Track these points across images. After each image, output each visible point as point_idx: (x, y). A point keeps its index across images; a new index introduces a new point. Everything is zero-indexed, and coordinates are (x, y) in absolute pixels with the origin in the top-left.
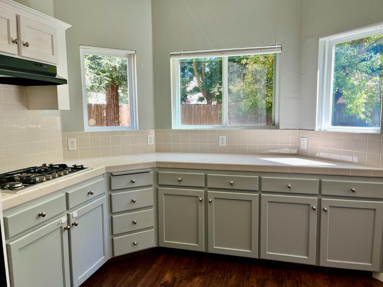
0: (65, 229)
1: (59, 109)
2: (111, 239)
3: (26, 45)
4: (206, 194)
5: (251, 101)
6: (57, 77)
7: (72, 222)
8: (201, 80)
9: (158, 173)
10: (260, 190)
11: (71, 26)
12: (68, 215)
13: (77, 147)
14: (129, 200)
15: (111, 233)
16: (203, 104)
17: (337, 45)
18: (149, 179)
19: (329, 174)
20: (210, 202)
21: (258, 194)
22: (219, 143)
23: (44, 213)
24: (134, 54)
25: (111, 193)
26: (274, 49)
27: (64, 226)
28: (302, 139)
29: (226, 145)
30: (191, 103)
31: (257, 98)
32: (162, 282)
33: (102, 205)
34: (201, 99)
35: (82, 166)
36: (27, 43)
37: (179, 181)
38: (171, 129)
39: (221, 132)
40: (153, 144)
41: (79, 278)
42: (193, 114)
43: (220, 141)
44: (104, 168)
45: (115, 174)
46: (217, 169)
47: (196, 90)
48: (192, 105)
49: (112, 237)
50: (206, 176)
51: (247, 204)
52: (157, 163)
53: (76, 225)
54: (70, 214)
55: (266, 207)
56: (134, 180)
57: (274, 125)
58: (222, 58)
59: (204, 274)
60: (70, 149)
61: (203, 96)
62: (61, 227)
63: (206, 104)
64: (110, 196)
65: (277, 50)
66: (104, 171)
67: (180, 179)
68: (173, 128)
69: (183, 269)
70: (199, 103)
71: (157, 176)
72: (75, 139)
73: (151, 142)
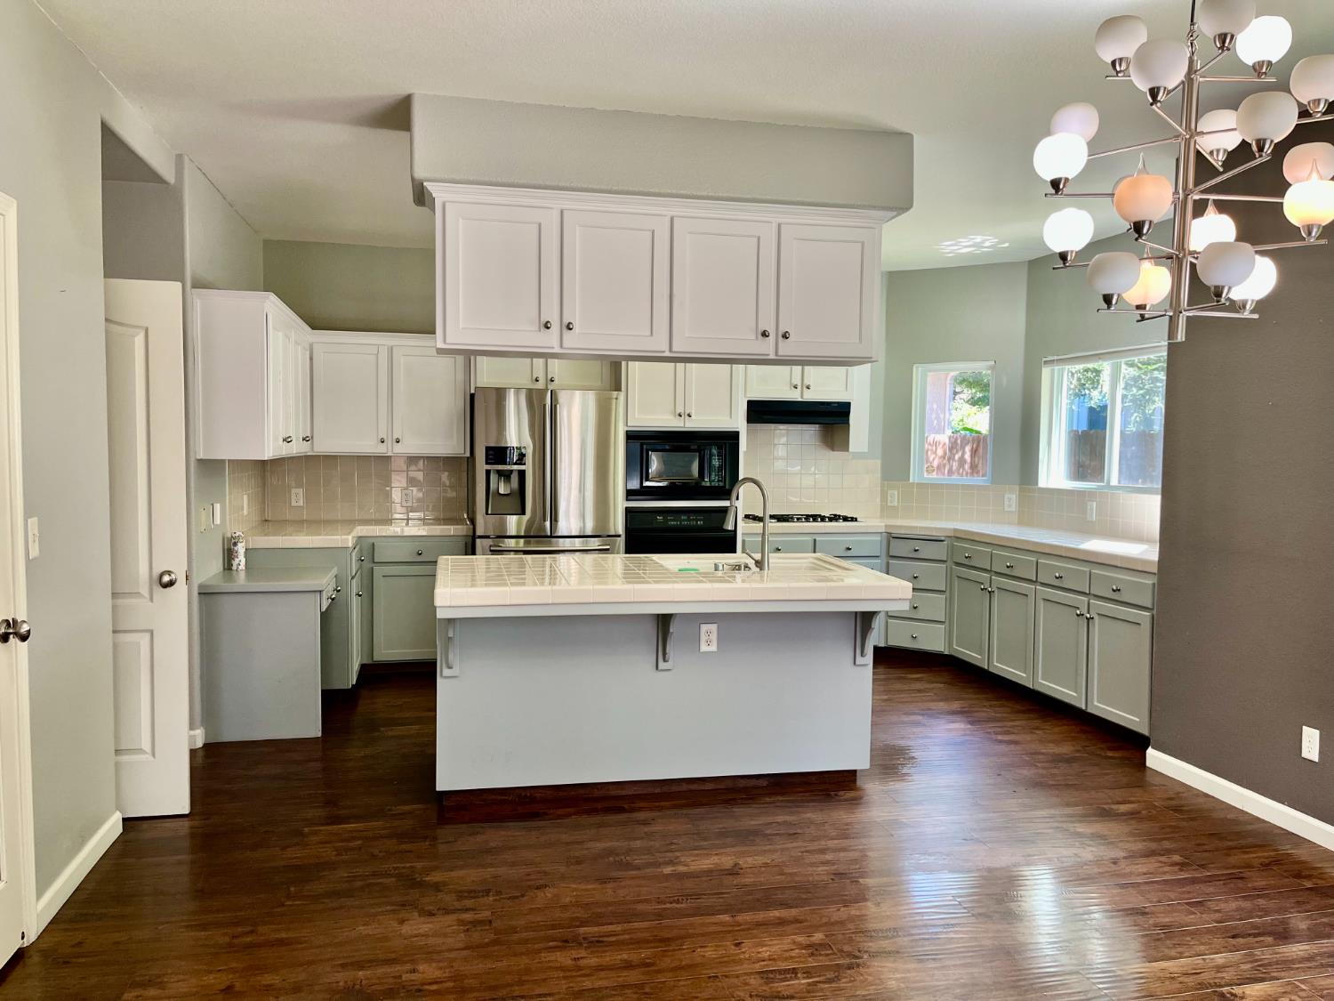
1: (850, 450)
4: (991, 581)
9: (953, 544)
10: (1038, 580)
13: (898, 502)
19: (1099, 561)
21: (1034, 587)
22: (1087, 515)
25: (888, 559)
29: (1095, 519)
37: (967, 558)
38: (1037, 485)
39: (1091, 495)
40: (1014, 510)
44: (882, 526)
45: (895, 535)
50: (992, 554)
52: (955, 530)
56: (918, 548)
60: (889, 504)
64: (888, 563)
66: (883, 530)
67: (967, 555)
68: (1040, 484)
71: (952, 549)
72: (896, 493)
73: (1010, 506)
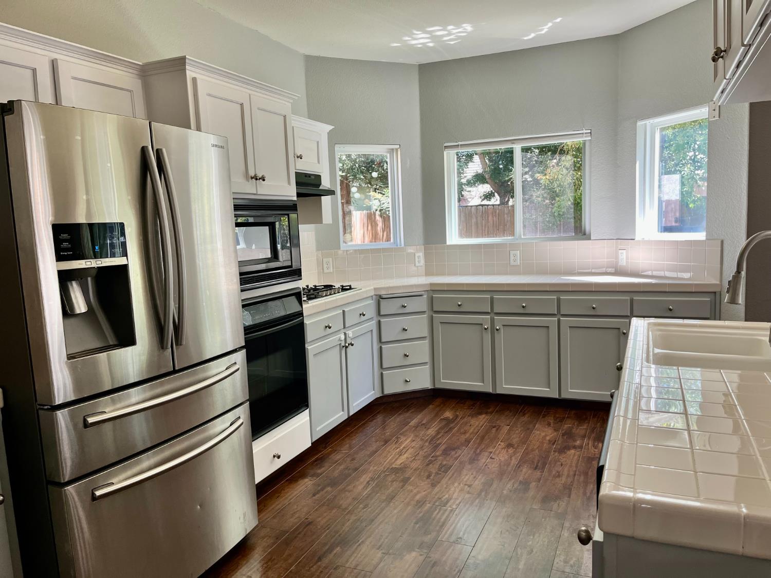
0: (343, 347)
1: (323, 223)
2: (380, 373)
3: (300, 157)
4: (492, 321)
5: (569, 199)
6: (320, 188)
7: (349, 341)
8: (487, 161)
9: (432, 297)
10: (560, 313)
11: (333, 127)
12: (345, 334)
13: (333, 268)
14: (400, 329)
15: (380, 366)
16: (492, 204)
17: (662, 129)
18: (421, 304)
19: (642, 290)
20: (497, 330)
21: (557, 319)
22: (510, 261)
23: (330, 325)
24: (397, 150)
25: (379, 319)
26: (581, 135)
27: (343, 344)
28: (620, 251)
29: (520, 263)
30: (469, 202)
31: (579, 194)
32: (442, 417)
33: (372, 331)
34: (488, 196)
35: (350, 286)
36: (300, 155)
37: (459, 305)
38: (446, 243)
39: (513, 246)
40: (422, 264)
41: (354, 405)
42: (473, 224)
43: (512, 258)
44: (372, 289)
45: (384, 296)
46: (505, 289)
47: (479, 179)
48: (471, 206)
49: (381, 371)
50: (492, 299)
51: (545, 330)
52: (431, 284)
53: (352, 345)
54: (347, 332)
55: (566, 333)
56: (406, 305)
57: (585, 234)
58: (513, 148)
59: (491, 413)
60: (326, 271)
61: (492, 189)
62: (340, 344)
63: (499, 205)
64: (379, 322)
65: (585, 137)
66: (372, 293)
67: (459, 303)
68: (449, 242)
69: (466, 409)
70: (486, 202)
71: (431, 301)
72: (331, 259)
73: (419, 262)
